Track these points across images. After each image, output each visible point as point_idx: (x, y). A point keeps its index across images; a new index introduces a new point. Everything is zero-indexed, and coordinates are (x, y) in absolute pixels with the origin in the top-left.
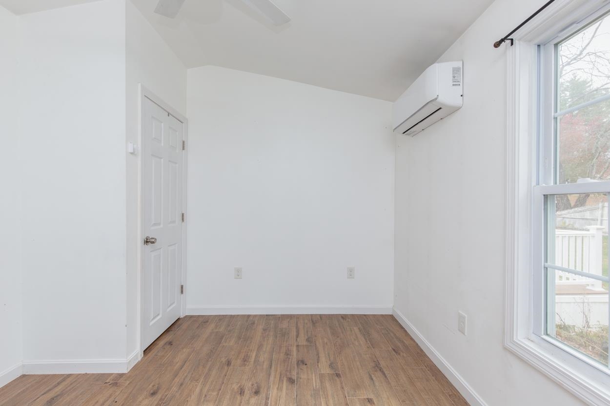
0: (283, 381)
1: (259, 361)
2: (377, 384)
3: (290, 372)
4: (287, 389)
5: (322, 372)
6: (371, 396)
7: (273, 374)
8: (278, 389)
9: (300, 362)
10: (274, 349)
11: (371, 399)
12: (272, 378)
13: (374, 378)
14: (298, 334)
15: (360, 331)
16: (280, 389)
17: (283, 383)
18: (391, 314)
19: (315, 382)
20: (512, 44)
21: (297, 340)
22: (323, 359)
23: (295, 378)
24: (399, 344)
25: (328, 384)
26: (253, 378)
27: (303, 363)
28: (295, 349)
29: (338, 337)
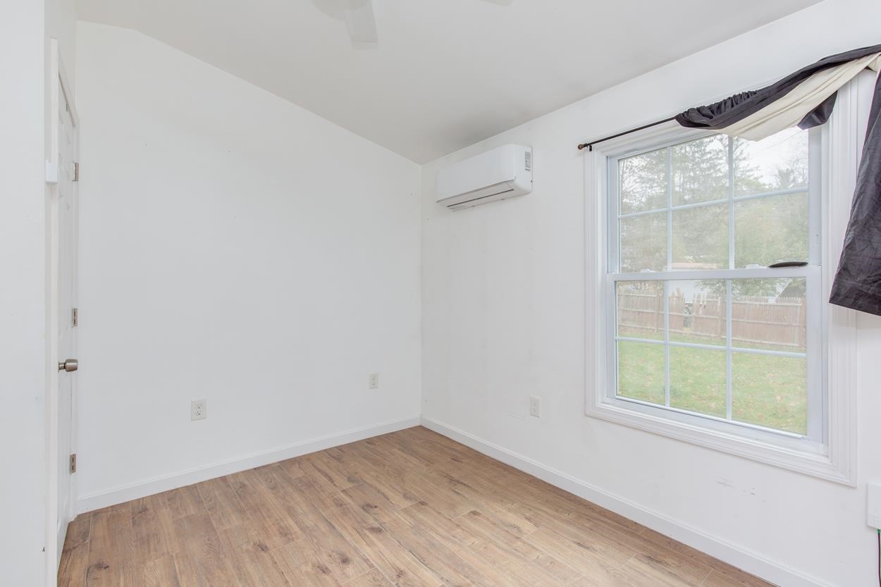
0: (366, 535)
1: (307, 527)
2: (466, 496)
3: (365, 522)
4: (380, 540)
5: (403, 507)
6: (473, 509)
7: (344, 533)
8: (368, 544)
9: (365, 507)
10: (313, 505)
11: (475, 511)
12: (348, 538)
13: (460, 492)
14: (330, 477)
15: (403, 451)
16: (370, 544)
17: (368, 537)
18: (419, 425)
19: (406, 521)
20: (591, 150)
21: (335, 485)
22: (390, 494)
23: (376, 525)
24: (454, 453)
25: (421, 516)
26: (321, 548)
27: (372, 507)
28: (343, 496)
29: (384, 465)
